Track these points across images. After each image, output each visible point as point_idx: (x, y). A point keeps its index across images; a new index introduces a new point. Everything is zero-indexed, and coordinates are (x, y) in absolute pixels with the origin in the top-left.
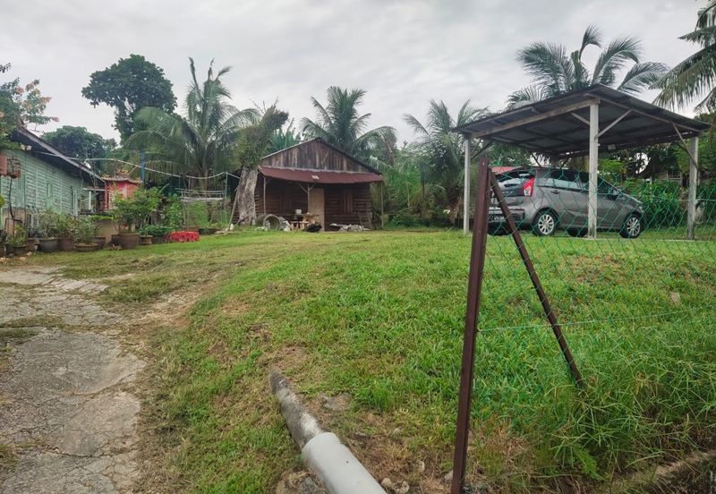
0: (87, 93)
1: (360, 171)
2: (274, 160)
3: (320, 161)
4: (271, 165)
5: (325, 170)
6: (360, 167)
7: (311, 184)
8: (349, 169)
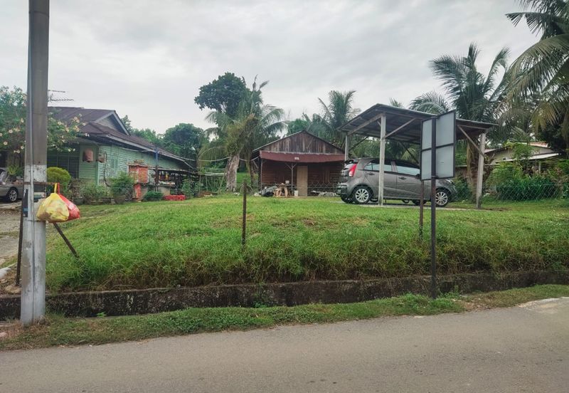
0: (198, 100)
1: (336, 153)
2: (272, 147)
3: (306, 146)
4: (270, 150)
5: (310, 153)
6: (336, 150)
7: (294, 163)
8: (327, 151)
